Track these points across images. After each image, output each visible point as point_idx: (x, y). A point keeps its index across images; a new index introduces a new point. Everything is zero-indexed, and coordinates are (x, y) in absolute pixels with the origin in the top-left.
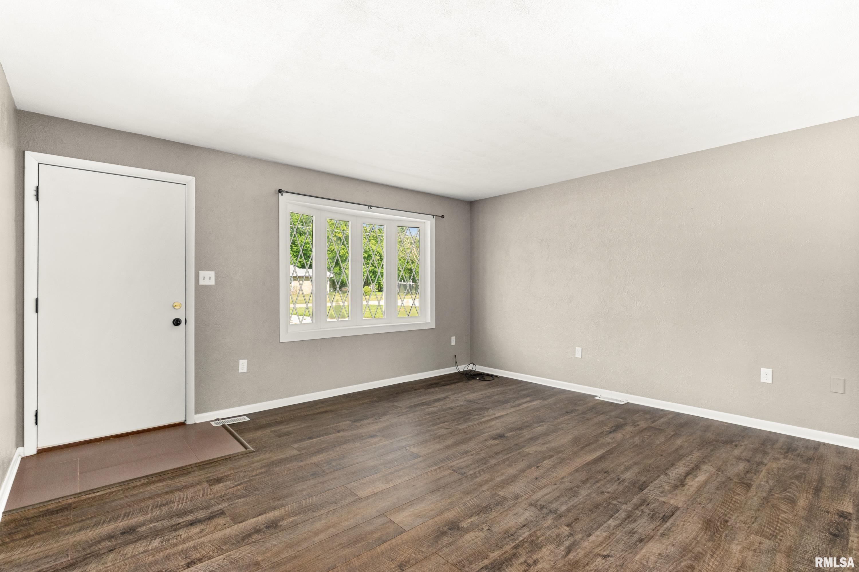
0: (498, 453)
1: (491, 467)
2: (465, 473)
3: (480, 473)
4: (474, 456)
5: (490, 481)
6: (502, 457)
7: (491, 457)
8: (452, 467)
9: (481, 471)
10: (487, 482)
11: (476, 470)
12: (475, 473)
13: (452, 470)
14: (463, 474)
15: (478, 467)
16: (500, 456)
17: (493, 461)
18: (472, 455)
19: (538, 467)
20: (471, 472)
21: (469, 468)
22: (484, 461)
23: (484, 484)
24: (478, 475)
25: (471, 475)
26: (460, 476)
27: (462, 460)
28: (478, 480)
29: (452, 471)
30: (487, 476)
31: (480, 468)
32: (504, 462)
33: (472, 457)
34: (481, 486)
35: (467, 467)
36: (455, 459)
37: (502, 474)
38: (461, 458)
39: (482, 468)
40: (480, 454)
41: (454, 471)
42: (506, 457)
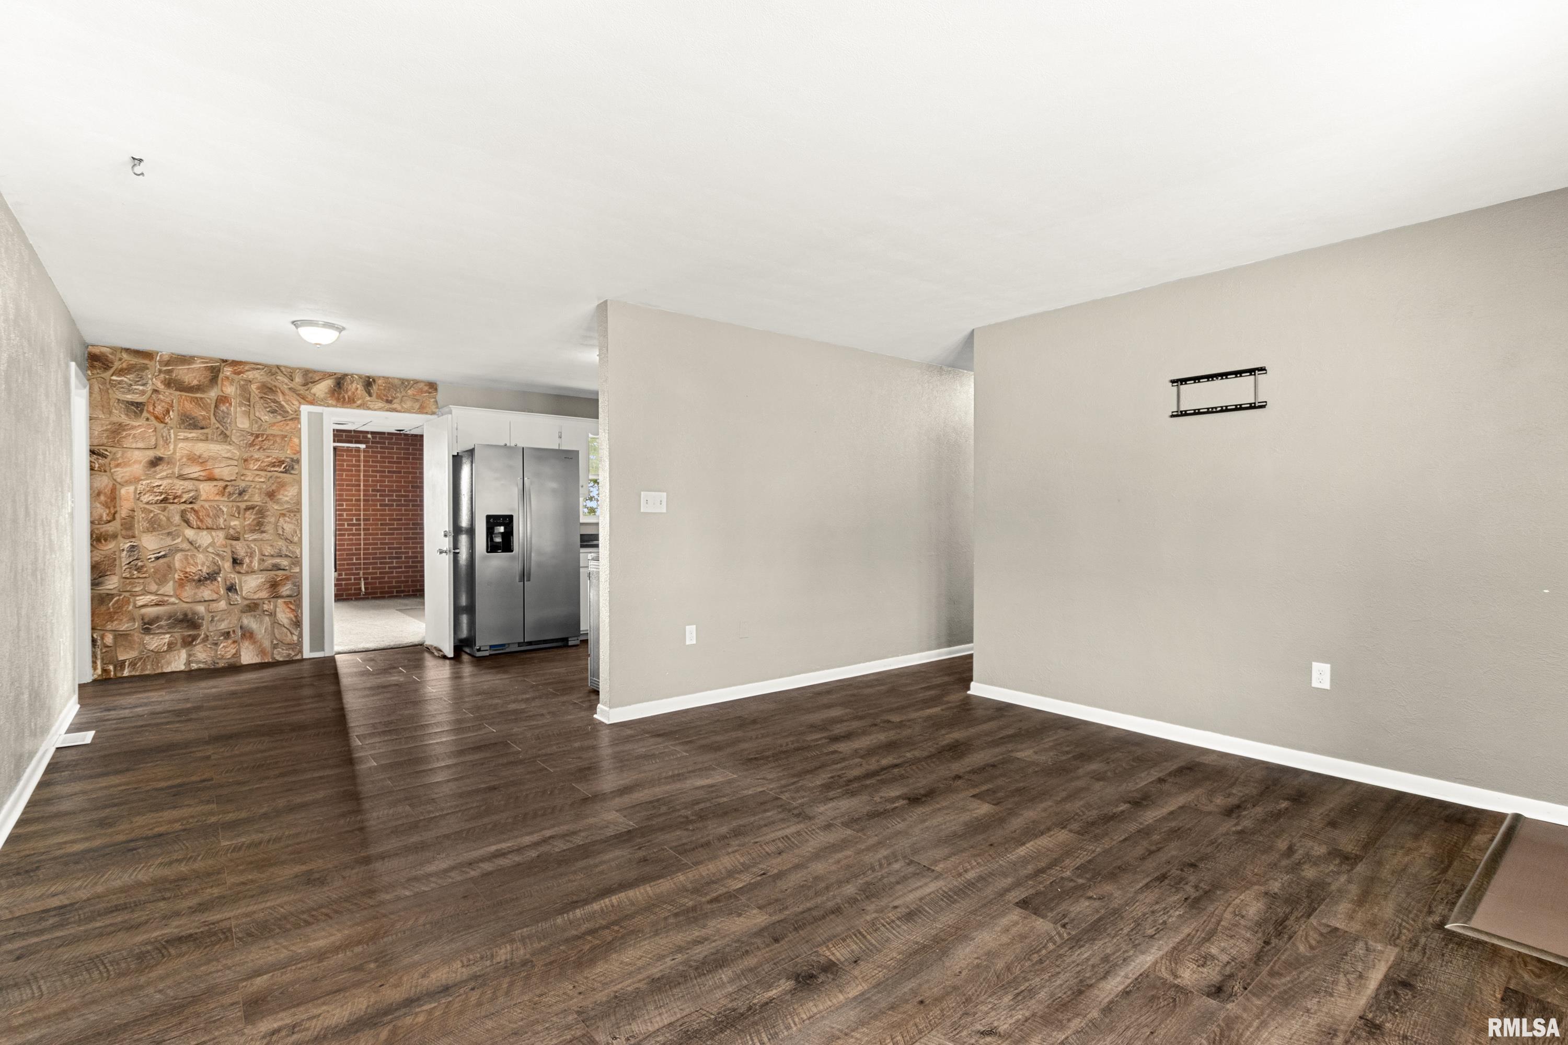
0: (833, 913)
1: (856, 876)
2: (909, 864)
3: (881, 865)
4: (891, 905)
5: (863, 850)
6: (828, 900)
7: (853, 901)
8: (936, 878)
9: (877, 867)
10: (868, 849)
11: (886, 870)
12: (889, 864)
13: (933, 870)
14: (911, 862)
15: (883, 877)
16: (830, 904)
17: (850, 890)
18: (896, 907)
19: (764, 874)
20: (896, 866)
21: (902, 874)
22: (870, 892)
23: (874, 845)
24: (884, 861)
25: (896, 861)
26: (916, 859)
27: (918, 894)
28: (884, 852)
29: (933, 868)
30: (868, 858)
31: (880, 874)
32: (827, 888)
33: (896, 903)
34: (880, 843)
35: (905, 879)
36: (933, 895)
37: (839, 862)
38: (921, 899)
39: (876, 874)
40: (876, 911)
41: (929, 869)
42: (819, 900)
